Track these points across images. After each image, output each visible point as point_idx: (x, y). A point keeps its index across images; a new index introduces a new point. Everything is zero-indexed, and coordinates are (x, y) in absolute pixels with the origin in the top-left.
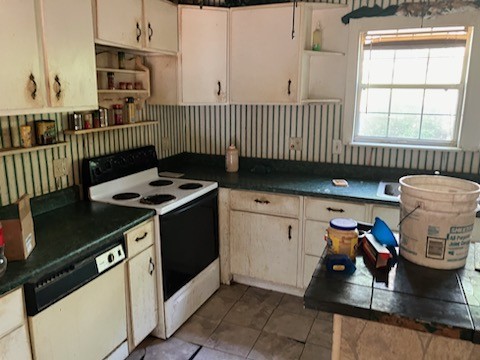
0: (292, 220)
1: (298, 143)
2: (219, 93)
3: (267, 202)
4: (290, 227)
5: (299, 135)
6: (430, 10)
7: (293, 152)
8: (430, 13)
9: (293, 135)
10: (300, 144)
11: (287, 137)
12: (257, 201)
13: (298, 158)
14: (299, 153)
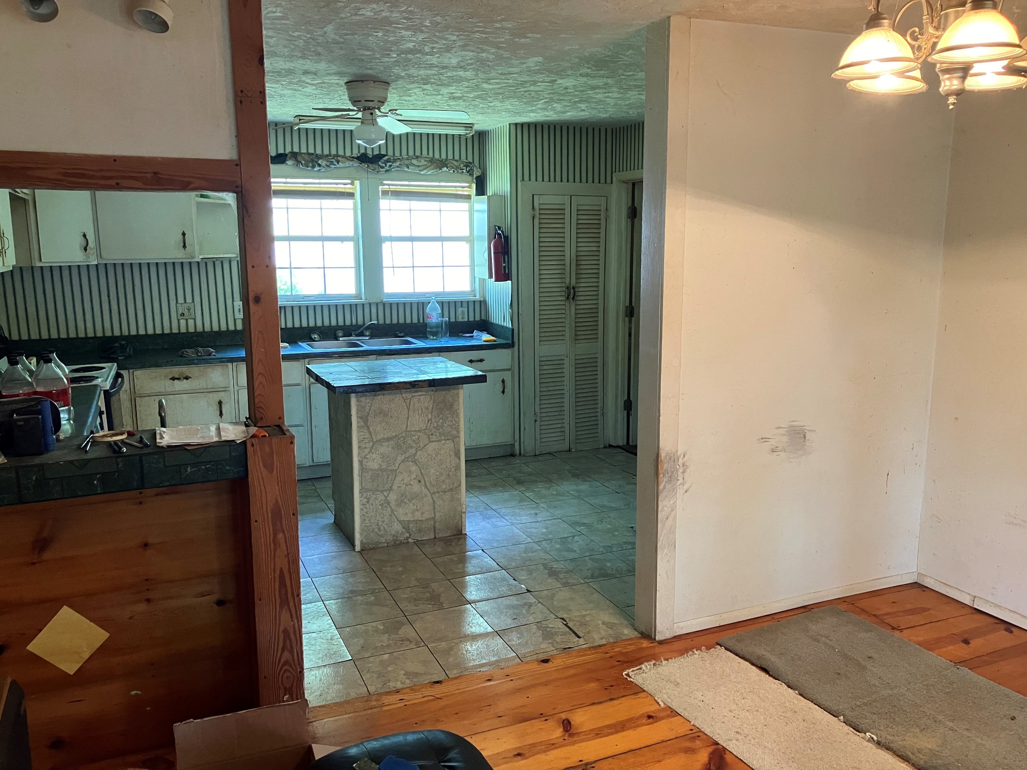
0: (223, 393)
1: (189, 310)
2: (85, 249)
3: (187, 378)
4: (220, 403)
5: (189, 300)
6: (320, 162)
7: (183, 322)
8: (319, 165)
9: (181, 300)
10: (192, 310)
11: (173, 303)
12: (173, 379)
13: (191, 330)
14: (191, 322)
